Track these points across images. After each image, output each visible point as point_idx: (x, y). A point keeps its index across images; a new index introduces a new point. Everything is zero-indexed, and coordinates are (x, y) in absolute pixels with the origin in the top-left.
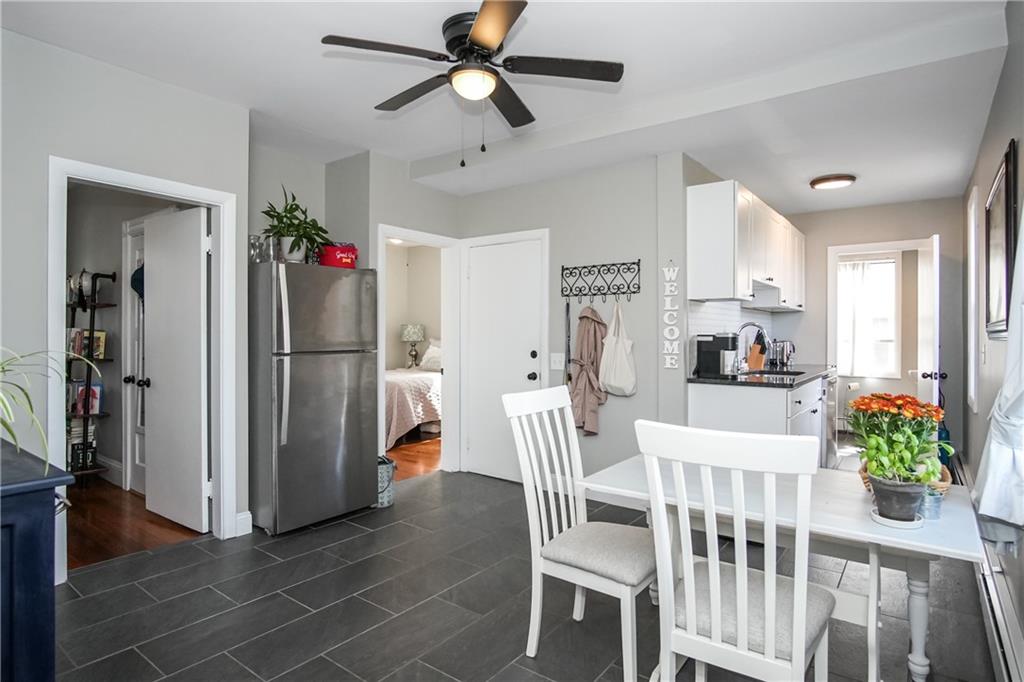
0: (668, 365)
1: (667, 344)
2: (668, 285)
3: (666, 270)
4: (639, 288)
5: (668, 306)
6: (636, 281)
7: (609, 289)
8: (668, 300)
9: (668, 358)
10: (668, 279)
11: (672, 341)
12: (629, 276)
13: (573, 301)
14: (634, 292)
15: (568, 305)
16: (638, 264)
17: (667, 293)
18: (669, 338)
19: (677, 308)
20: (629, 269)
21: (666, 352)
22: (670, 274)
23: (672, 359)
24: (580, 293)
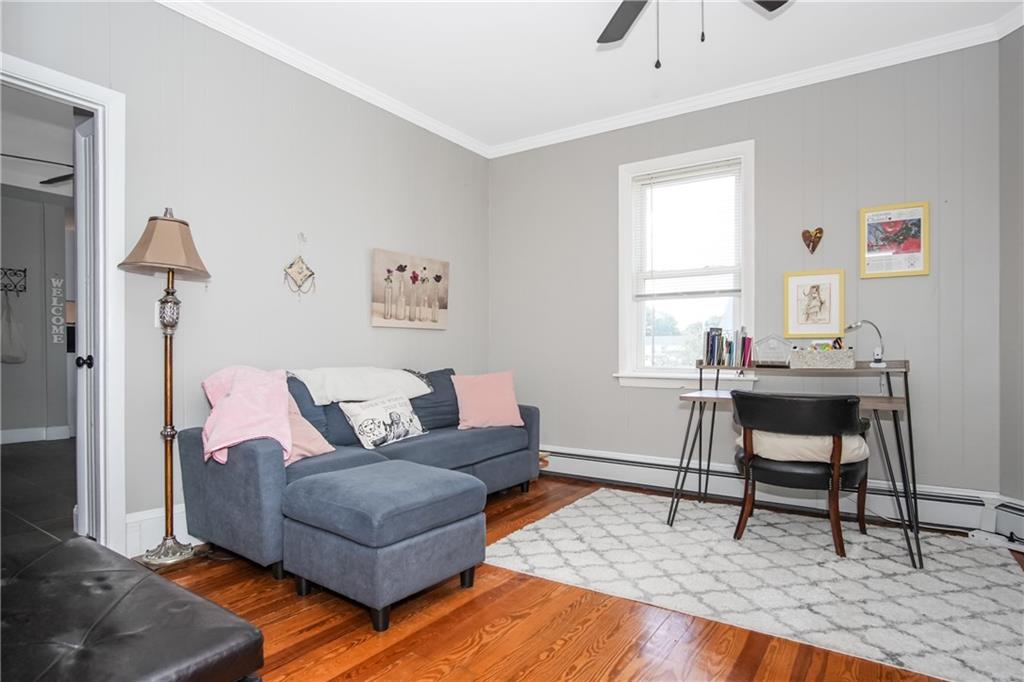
0: (56, 341)
1: (55, 328)
2: (54, 290)
3: (53, 280)
4: (25, 288)
5: (55, 303)
6: (22, 283)
8: (55, 299)
9: (55, 337)
10: (54, 286)
11: (58, 327)
12: (15, 279)
14: (21, 291)
16: (25, 271)
17: (54, 294)
18: (55, 323)
19: (62, 305)
20: (15, 274)
21: (53, 332)
22: (56, 283)
23: (58, 337)
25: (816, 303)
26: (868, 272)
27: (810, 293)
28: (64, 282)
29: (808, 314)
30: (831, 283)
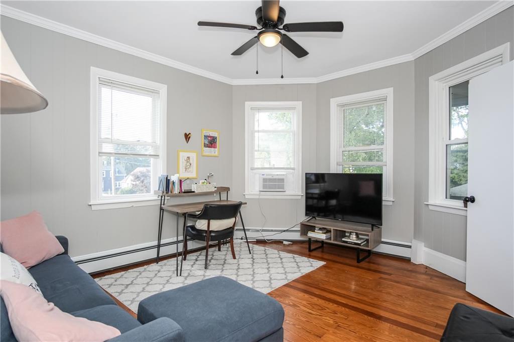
25: (188, 164)
26: (204, 154)
27: (187, 160)
29: (186, 169)
30: (193, 156)
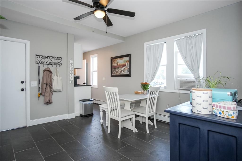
0: (71, 83)
1: (71, 78)
2: (71, 64)
3: (70, 61)
4: (62, 64)
5: (71, 69)
6: (61, 62)
7: (53, 63)
8: (71, 68)
9: (71, 81)
10: (71, 63)
11: (72, 77)
12: (59, 61)
13: (41, 66)
14: (61, 65)
15: (39, 66)
16: (62, 58)
17: (71, 66)
18: (71, 76)
19: (73, 70)
20: (59, 59)
21: (70, 80)
22: (71, 62)
23: (72, 81)
24: (43, 63)
28: (73, 62)
